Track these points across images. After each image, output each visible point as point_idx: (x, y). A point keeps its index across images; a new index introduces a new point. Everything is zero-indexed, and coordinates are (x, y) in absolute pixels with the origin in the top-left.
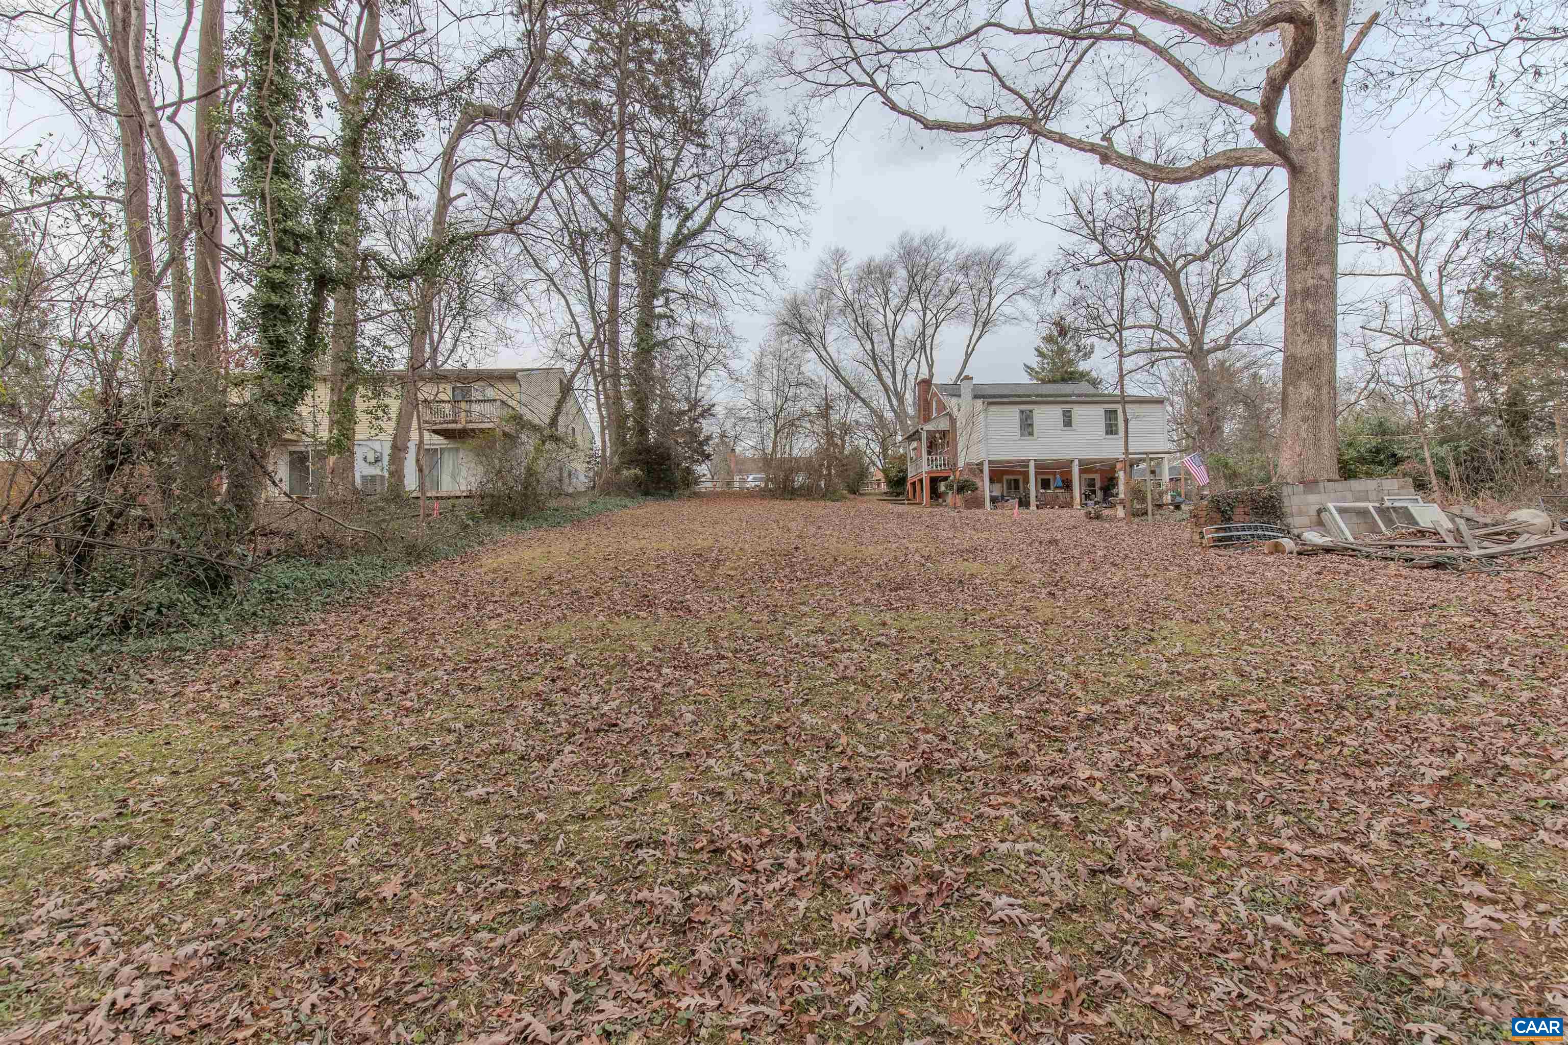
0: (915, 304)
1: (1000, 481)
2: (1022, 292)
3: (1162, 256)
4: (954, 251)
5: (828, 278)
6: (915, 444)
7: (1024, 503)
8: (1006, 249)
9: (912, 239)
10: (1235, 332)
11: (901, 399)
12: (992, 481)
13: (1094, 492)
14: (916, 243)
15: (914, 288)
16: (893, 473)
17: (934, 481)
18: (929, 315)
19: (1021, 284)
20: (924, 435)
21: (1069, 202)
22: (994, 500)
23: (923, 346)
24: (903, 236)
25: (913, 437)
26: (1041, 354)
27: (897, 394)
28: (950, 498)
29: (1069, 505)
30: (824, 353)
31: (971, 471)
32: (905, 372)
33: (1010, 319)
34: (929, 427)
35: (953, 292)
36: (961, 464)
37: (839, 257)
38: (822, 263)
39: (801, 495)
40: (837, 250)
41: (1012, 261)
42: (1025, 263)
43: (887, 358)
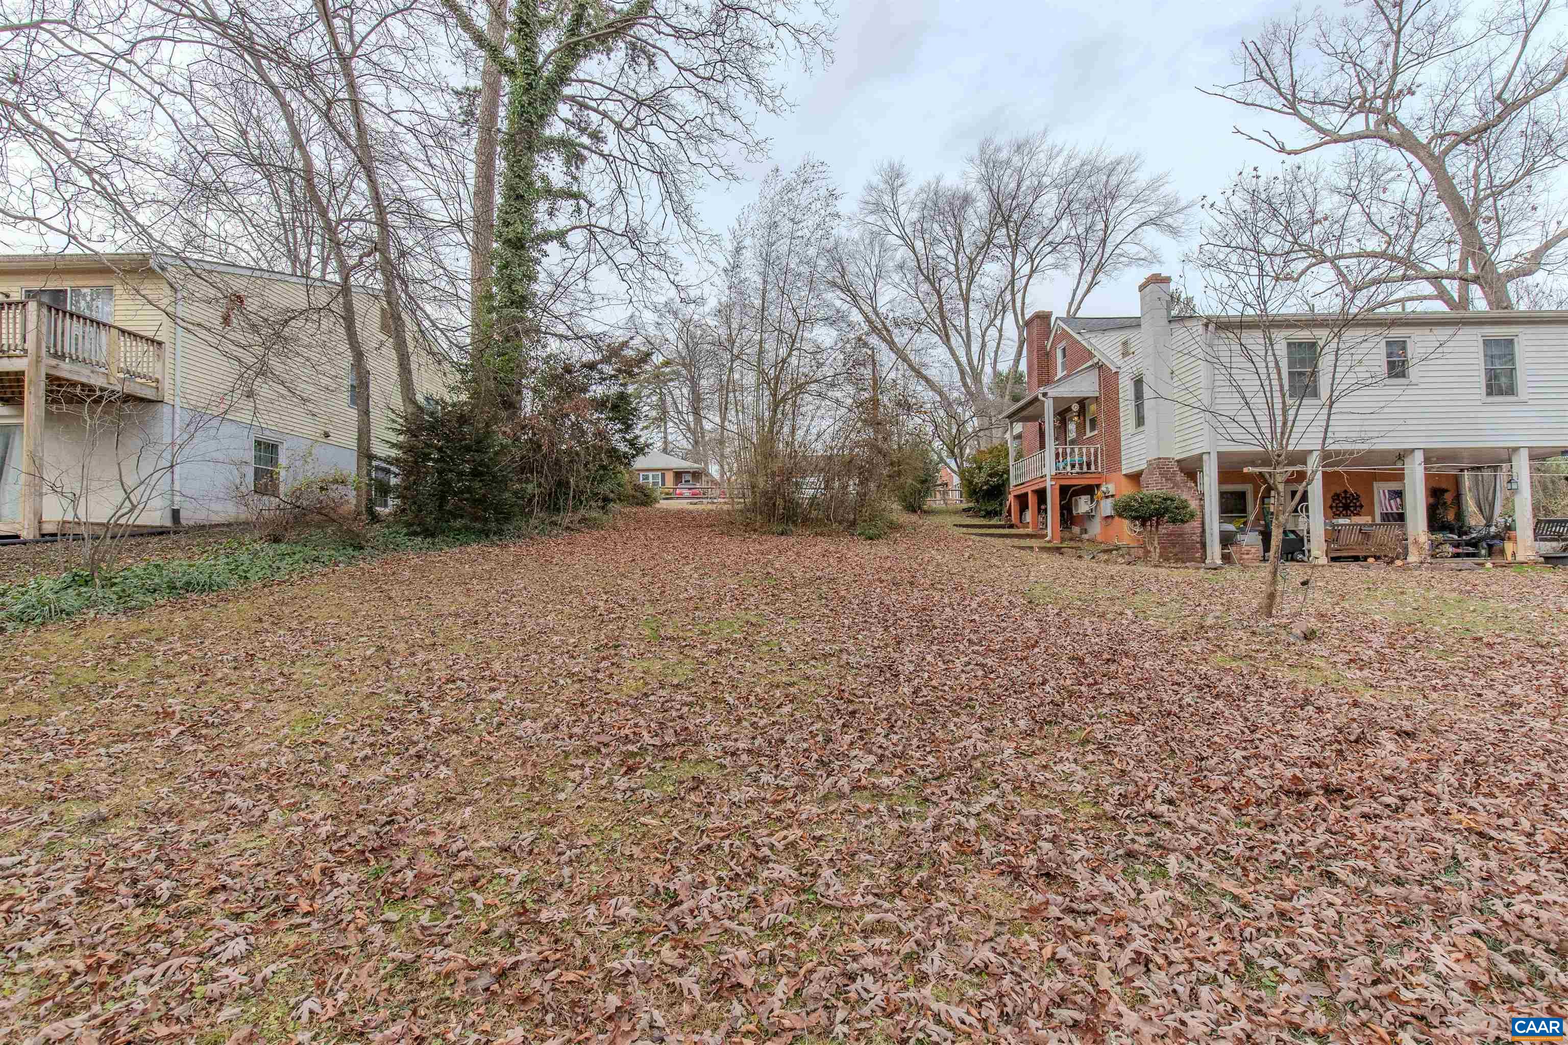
2: (1152, 222)
4: (1060, 160)
5: (877, 207)
8: (1130, 163)
9: (998, 149)
11: (977, 378)
14: (1005, 153)
16: (980, 479)
17: (1068, 494)
19: (1153, 210)
20: (1049, 406)
24: (986, 143)
27: (972, 369)
31: (1167, 476)
32: (983, 341)
34: (1053, 392)
36: (1131, 462)
37: (894, 177)
38: (871, 188)
39: (806, 521)
40: (892, 167)
41: (1142, 178)
42: (1154, 185)
43: (960, 322)
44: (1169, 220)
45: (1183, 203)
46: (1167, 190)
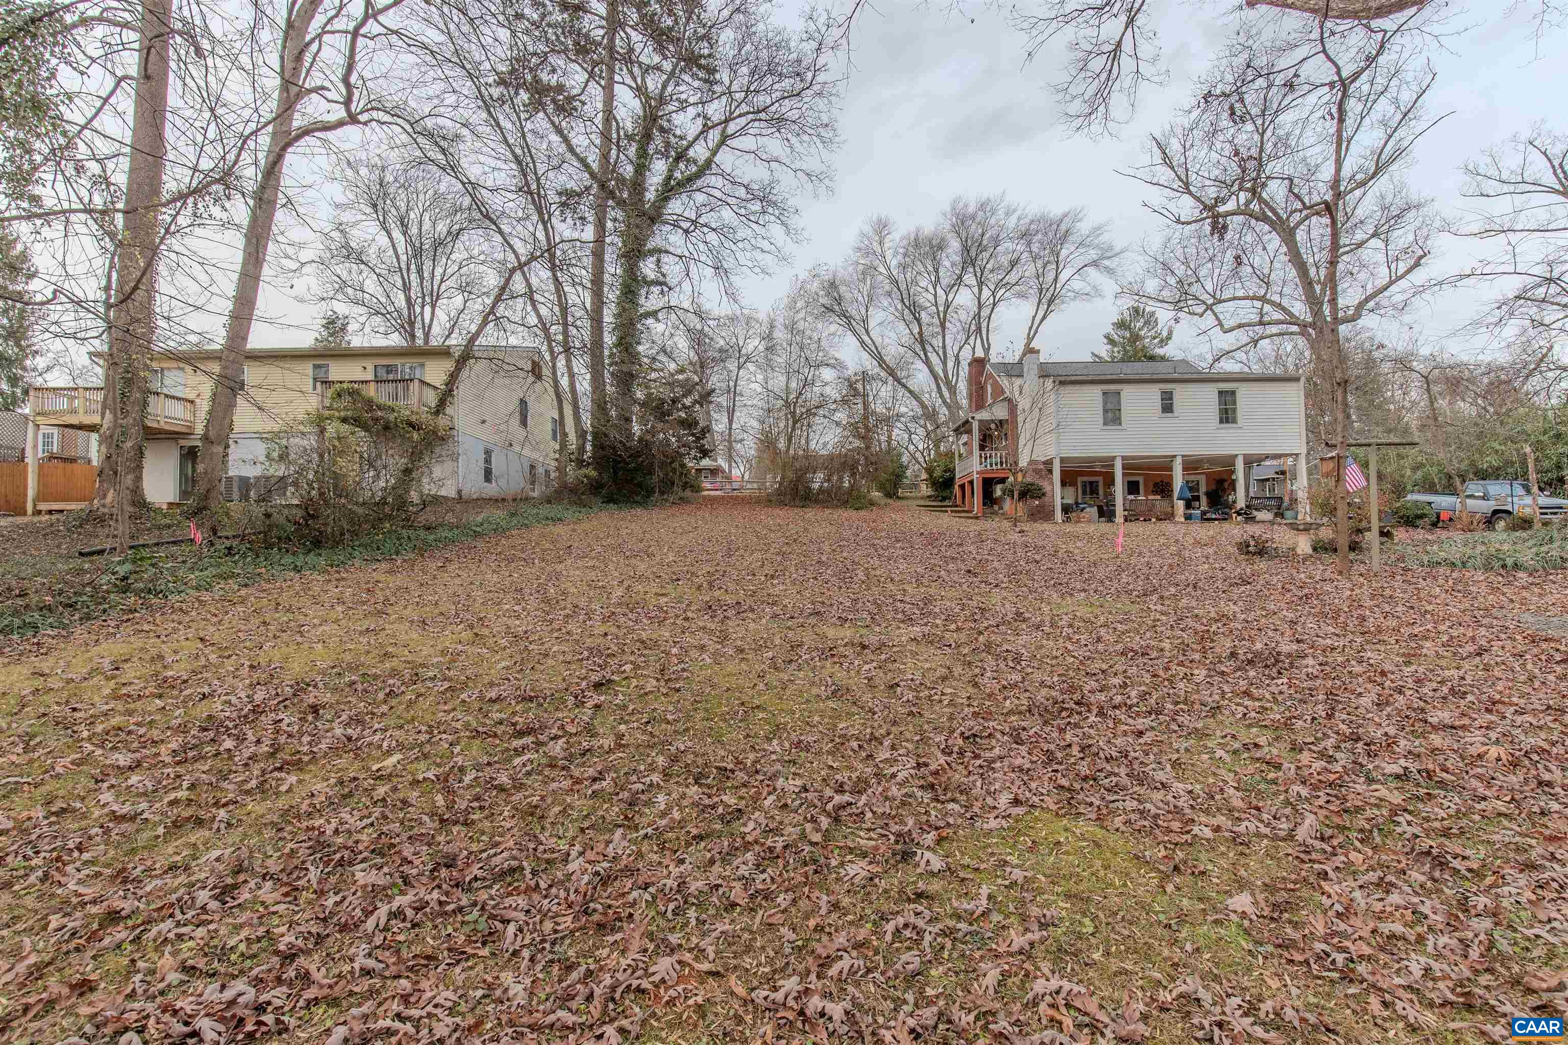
0: (970, 279)
1: (1073, 484)
2: (1095, 264)
3: (1273, 211)
4: (1015, 217)
5: (868, 252)
6: (965, 438)
7: (1106, 513)
9: (966, 206)
10: (1367, 300)
11: (952, 389)
12: (1063, 484)
13: (1197, 498)
14: (971, 210)
15: (969, 260)
16: (937, 473)
17: (988, 483)
18: (986, 293)
19: (1093, 254)
20: (975, 426)
21: (1156, 149)
22: (1066, 509)
23: (979, 329)
24: (955, 201)
25: (964, 428)
26: (1111, 341)
27: (948, 383)
28: (1008, 505)
29: (1169, 516)
30: (866, 338)
31: (1037, 471)
32: (957, 357)
33: (1078, 295)
34: (983, 416)
35: (1014, 263)
36: (1023, 463)
37: (882, 228)
38: (863, 234)
39: (816, 501)
40: (879, 221)
41: (1084, 227)
42: (1097, 230)
43: (937, 342)
44: (1106, 263)
45: (1117, 249)
46: (1105, 238)
